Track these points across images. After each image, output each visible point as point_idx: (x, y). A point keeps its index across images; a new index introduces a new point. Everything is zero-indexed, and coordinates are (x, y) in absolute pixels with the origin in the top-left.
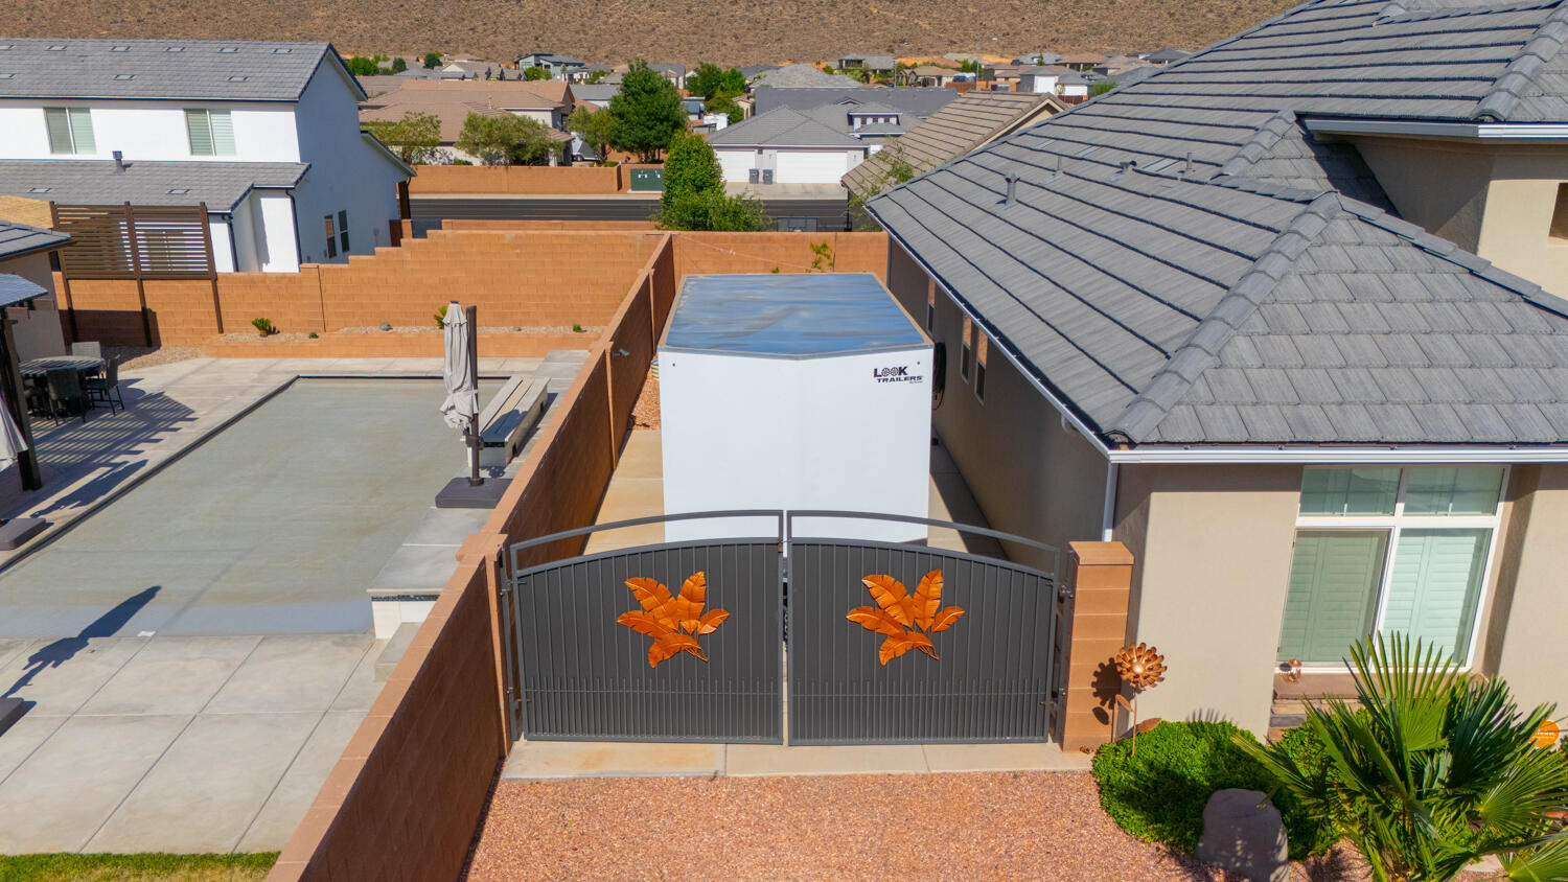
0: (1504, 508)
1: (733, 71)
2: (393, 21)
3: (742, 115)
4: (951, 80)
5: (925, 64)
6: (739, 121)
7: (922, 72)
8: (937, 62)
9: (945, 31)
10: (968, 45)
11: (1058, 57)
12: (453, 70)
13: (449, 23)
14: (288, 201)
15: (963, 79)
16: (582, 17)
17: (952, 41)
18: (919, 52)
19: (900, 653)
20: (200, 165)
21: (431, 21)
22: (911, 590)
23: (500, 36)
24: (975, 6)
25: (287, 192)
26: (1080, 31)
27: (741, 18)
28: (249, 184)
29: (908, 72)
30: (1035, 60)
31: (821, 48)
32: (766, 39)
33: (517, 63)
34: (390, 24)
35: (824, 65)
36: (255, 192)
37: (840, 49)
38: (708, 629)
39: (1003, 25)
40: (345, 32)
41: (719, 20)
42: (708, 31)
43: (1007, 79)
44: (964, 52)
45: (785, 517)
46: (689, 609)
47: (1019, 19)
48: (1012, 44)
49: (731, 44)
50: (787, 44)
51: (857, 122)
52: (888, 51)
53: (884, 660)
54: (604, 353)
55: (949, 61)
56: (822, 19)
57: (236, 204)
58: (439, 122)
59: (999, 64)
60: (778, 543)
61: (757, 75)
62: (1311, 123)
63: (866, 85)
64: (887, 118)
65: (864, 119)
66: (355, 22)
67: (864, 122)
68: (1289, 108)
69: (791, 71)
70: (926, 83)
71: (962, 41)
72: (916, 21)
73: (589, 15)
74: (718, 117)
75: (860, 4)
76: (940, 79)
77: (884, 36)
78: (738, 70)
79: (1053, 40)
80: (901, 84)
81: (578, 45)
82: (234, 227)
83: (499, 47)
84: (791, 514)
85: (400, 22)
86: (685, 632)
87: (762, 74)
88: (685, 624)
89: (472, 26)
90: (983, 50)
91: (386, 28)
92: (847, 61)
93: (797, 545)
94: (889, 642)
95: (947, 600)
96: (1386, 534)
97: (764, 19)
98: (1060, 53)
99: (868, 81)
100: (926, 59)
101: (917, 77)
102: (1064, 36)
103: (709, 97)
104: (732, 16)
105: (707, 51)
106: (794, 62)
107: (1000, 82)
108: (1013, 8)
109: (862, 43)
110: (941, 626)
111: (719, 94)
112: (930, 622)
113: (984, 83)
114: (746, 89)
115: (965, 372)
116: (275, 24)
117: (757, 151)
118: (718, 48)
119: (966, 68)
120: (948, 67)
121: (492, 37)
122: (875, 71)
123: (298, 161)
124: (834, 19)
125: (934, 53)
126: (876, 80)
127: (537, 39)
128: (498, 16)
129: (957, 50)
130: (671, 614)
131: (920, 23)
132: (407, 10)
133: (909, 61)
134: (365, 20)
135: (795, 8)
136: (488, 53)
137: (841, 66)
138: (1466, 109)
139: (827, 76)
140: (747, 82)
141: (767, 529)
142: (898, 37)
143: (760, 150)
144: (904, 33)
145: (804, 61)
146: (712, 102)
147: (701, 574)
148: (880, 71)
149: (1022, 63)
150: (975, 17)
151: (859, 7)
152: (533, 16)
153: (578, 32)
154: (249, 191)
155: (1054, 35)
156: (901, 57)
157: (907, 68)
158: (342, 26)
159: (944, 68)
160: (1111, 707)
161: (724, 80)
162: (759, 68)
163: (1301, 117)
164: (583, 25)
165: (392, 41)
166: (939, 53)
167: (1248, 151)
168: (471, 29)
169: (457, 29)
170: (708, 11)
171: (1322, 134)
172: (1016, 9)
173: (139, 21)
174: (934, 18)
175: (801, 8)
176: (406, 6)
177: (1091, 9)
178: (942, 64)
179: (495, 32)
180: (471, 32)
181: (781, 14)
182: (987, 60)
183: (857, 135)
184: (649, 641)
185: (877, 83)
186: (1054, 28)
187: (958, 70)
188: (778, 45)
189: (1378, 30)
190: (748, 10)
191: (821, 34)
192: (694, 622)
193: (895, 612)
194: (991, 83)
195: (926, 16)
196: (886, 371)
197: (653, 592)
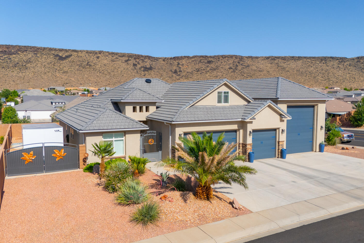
0: (124, 137)
1: (14, 91)
3: (18, 103)
4: (81, 94)
5: (74, 89)
6: (18, 104)
7: (73, 92)
8: (77, 89)
9: (79, 81)
10: (86, 85)
11: (110, 88)
15: (84, 93)
17: (81, 84)
18: (72, 86)
19: (59, 159)
22: (60, 151)
24: (87, 75)
26: (115, 82)
27: (15, 76)
29: (69, 91)
30: (104, 89)
31: (42, 85)
32: (24, 82)
35: (43, 89)
37: (48, 85)
38: (33, 158)
39: (95, 80)
41: (8, 76)
42: (5, 80)
43: (96, 93)
44: (85, 86)
45: (43, 144)
46: (31, 156)
47: (99, 79)
48: (98, 85)
49: (12, 83)
50: (31, 83)
51: (54, 104)
52: (62, 86)
53: (57, 160)
54: (7, 138)
55: (80, 89)
56: (42, 77)
59: (94, 90)
60: (42, 147)
61: (22, 92)
62: (112, 101)
63: (56, 95)
64: (62, 103)
65: (56, 103)
67: (56, 104)
68: (110, 99)
69: (33, 91)
70: (74, 94)
71: (84, 84)
72: (70, 78)
74: (11, 103)
76: (78, 93)
77: (61, 82)
78: (16, 91)
79: (108, 84)
80: (67, 95)
84: (44, 143)
86: (30, 159)
87: (24, 92)
88: (30, 158)
90: (90, 86)
92: (50, 88)
93: (45, 147)
94: (57, 158)
95: (64, 152)
96: (113, 141)
97: (23, 76)
98: (111, 87)
99: (57, 94)
100: (74, 88)
101: (71, 93)
102: (111, 83)
103: (7, 98)
104: (12, 75)
105: (4, 85)
106: (34, 88)
107: (94, 94)
108: (97, 76)
109: (54, 84)
110: (64, 155)
111: (10, 97)
112: (62, 155)
113: (90, 94)
114: (19, 96)
115: (71, 137)
117: (25, 111)
118: (8, 84)
119: (85, 91)
120: (80, 90)
122: (59, 91)
124: (46, 77)
125: (76, 87)
126: (59, 93)
129: (83, 86)
130: (28, 157)
131: (72, 79)
133: (69, 89)
135: (33, 74)
137: (49, 90)
138: (120, 99)
139: (44, 92)
140: (19, 94)
141: (41, 145)
142: (66, 82)
143: (26, 111)
144: (67, 81)
145: (37, 88)
146: (8, 99)
147: (32, 151)
148: (61, 91)
149: (101, 90)
150: (87, 78)
151: (53, 74)
155: (109, 83)
156: (66, 87)
157: (68, 90)
159: (79, 90)
160: (85, 163)
161: (11, 93)
162: (22, 90)
163: (111, 100)
166: (78, 87)
167: (104, 104)
170: (4, 74)
171: (113, 102)
174: (76, 78)
177: (118, 77)
178: (78, 89)
181: (28, 75)
182: (91, 89)
183: (54, 107)
184: (25, 161)
185: (59, 94)
186: (109, 81)
187: (83, 91)
188: (28, 84)
189: (124, 90)
190: (17, 74)
191: (42, 81)
192: (31, 158)
193: (58, 154)
194: (92, 94)
196: (56, 130)
197: (26, 154)
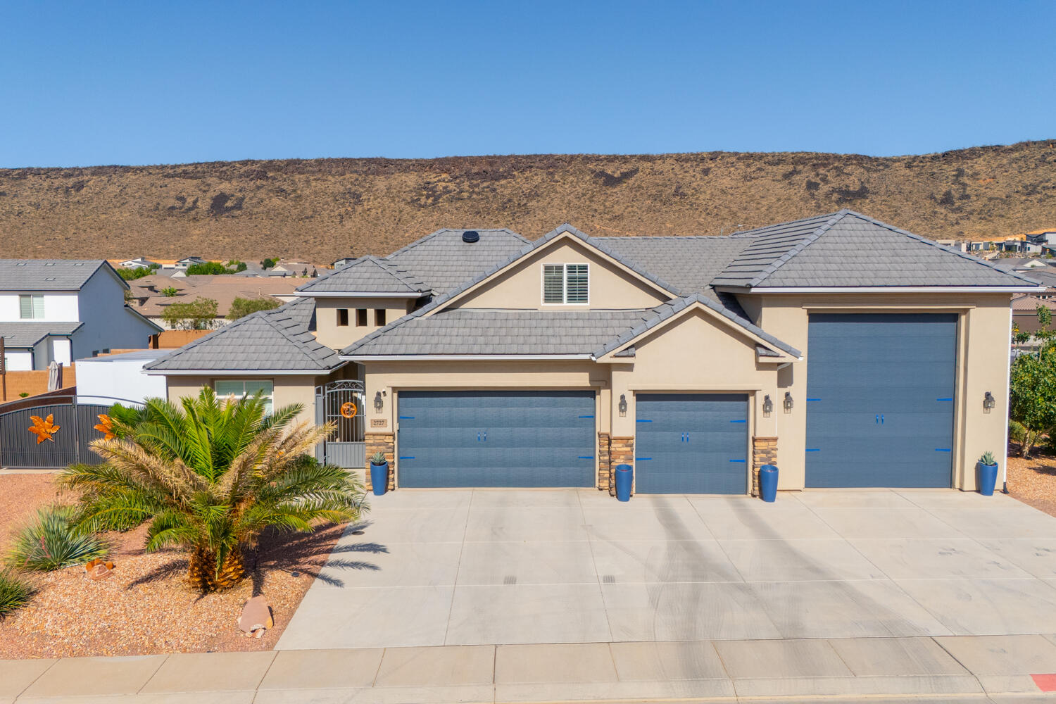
2: (248, 236)
12: (280, 270)
13: (290, 238)
14: (68, 342)
16: (386, 232)
20: (24, 324)
21: (276, 236)
23: (326, 246)
24: (671, 222)
25: (67, 337)
28: (47, 333)
33: (333, 264)
34: (246, 238)
36: (50, 337)
40: (213, 245)
57: (37, 343)
58: (217, 304)
66: (221, 238)
73: (392, 231)
75: (587, 222)
81: (382, 252)
82: (35, 355)
83: (324, 253)
85: (254, 238)
89: (306, 239)
91: (243, 242)
116: (164, 240)
121: (319, 247)
123: (78, 321)
127: (352, 248)
128: (325, 232)
132: (259, 229)
134: (229, 236)
135: (540, 225)
136: (315, 258)
152: (351, 232)
153: (382, 243)
154: (46, 336)
158: (211, 241)
164: (386, 238)
165: (246, 250)
168: (305, 242)
169: (295, 242)
172: (701, 225)
173: (66, 239)
174: (641, 231)
175: (545, 226)
176: (259, 226)
177: (757, 224)
179: (322, 243)
180: (304, 244)
181: (530, 229)
195: (635, 230)
